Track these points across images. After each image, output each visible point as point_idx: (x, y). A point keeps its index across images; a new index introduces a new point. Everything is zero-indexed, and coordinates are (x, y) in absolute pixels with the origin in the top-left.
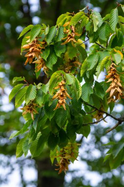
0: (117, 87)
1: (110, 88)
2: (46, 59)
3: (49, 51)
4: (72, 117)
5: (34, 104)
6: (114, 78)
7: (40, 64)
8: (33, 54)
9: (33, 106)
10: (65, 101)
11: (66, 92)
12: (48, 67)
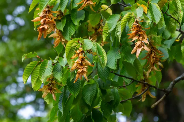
0: (144, 46)
1: (135, 48)
2: (62, 30)
3: (65, 21)
4: (104, 92)
5: (54, 82)
6: (140, 36)
7: (58, 37)
8: (46, 27)
9: (53, 84)
10: (85, 70)
11: (86, 60)
12: (66, 39)
